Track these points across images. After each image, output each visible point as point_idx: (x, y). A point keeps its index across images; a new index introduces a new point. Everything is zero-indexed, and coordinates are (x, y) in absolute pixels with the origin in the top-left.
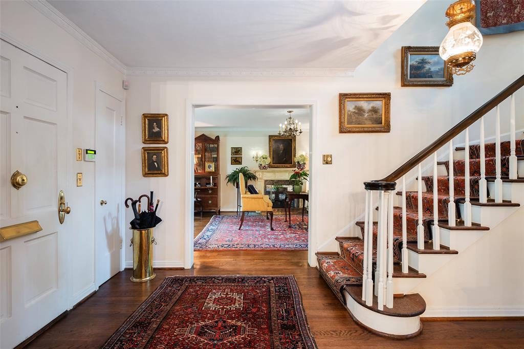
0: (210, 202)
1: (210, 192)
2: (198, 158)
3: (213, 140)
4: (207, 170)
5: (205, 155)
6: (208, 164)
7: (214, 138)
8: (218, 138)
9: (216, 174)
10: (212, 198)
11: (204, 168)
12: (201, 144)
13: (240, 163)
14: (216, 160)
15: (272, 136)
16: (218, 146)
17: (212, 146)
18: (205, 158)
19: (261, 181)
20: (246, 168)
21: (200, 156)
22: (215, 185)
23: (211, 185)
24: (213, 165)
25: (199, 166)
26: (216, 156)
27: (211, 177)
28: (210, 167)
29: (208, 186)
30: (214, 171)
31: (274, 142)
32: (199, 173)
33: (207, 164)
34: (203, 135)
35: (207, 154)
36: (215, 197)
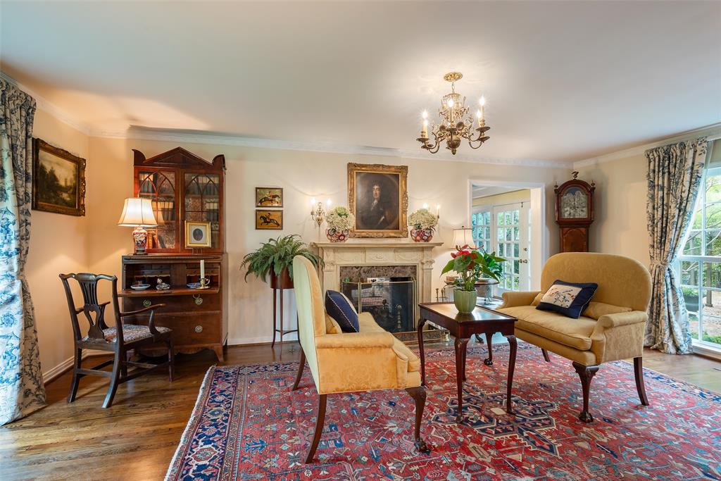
0: (199, 329)
1: (199, 301)
2: (163, 210)
3: (208, 164)
4: (191, 242)
5: (183, 205)
6: (194, 228)
7: (210, 161)
8: (220, 160)
9: (215, 253)
10: (205, 317)
11: (181, 238)
12: (172, 175)
13: (279, 226)
14: (216, 218)
15: (355, 165)
16: (222, 181)
17: (204, 180)
18: (184, 212)
19: (332, 268)
20: (295, 239)
21: (171, 205)
22: (214, 282)
23: (202, 286)
24: (206, 230)
25: (169, 231)
26: (215, 206)
27: (202, 262)
28: (198, 236)
29: (192, 286)
30: (209, 245)
31: (359, 178)
32: (169, 251)
33: (190, 228)
34: (179, 150)
35: (189, 201)
36: (213, 315)
